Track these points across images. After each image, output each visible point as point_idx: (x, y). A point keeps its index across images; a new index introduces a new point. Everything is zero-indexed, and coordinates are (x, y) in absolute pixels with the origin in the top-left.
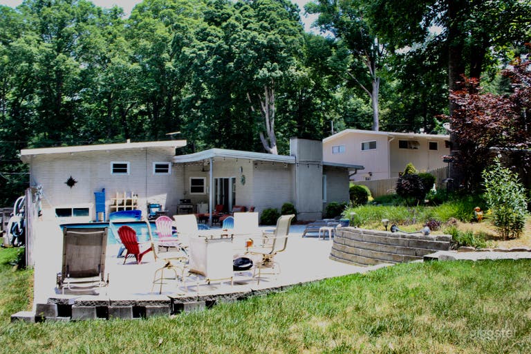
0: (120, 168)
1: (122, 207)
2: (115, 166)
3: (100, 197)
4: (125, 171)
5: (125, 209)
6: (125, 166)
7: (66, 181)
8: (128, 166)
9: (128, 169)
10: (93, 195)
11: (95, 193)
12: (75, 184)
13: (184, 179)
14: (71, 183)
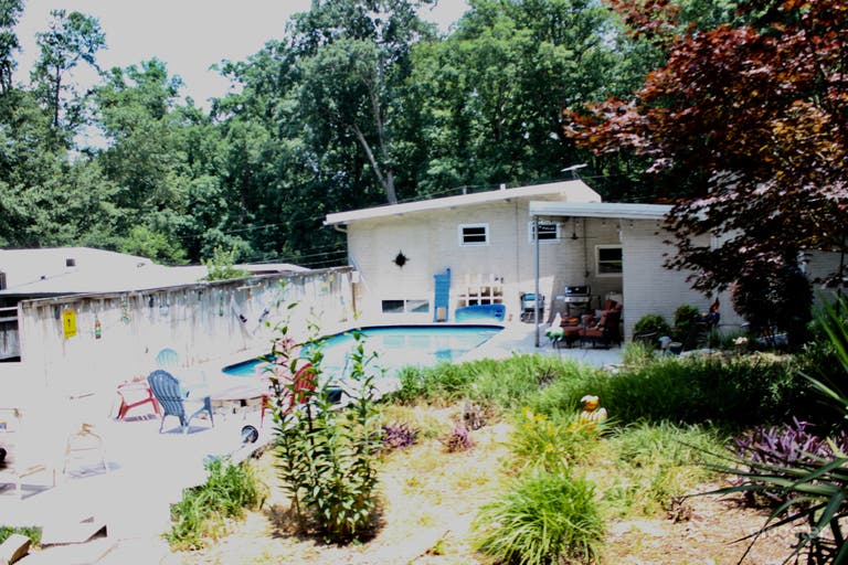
0: (475, 235)
1: (474, 298)
2: (466, 231)
3: (443, 283)
4: (483, 239)
5: (479, 303)
6: (482, 230)
7: (394, 258)
8: (487, 231)
9: (487, 234)
10: (434, 280)
11: (436, 277)
12: (407, 262)
13: (586, 249)
14: (401, 260)
